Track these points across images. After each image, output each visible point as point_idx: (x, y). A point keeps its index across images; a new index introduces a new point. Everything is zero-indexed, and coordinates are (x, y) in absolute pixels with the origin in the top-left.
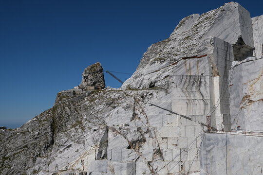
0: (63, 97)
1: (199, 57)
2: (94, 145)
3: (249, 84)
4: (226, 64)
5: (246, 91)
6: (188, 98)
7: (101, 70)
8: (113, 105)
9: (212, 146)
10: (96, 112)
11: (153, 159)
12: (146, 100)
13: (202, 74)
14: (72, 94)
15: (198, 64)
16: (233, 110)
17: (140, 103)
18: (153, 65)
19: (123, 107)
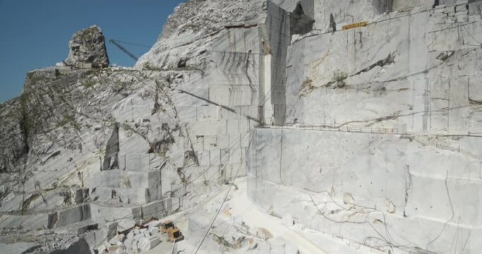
0: (39, 79)
1: (247, 27)
2: (97, 150)
3: (312, 66)
4: (280, 39)
5: (308, 74)
6: (232, 83)
7: (101, 39)
8: (124, 92)
9: (263, 145)
10: (98, 102)
11: (185, 164)
12: (174, 85)
13: (250, 51)
14: (54, 74)
15: (245, 36)
16: (290, 98)
17: (165, 88)
18: (182, 35)
19: (140, 95)
